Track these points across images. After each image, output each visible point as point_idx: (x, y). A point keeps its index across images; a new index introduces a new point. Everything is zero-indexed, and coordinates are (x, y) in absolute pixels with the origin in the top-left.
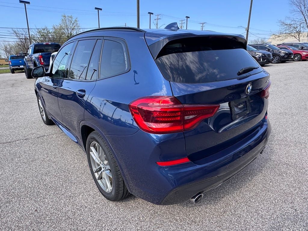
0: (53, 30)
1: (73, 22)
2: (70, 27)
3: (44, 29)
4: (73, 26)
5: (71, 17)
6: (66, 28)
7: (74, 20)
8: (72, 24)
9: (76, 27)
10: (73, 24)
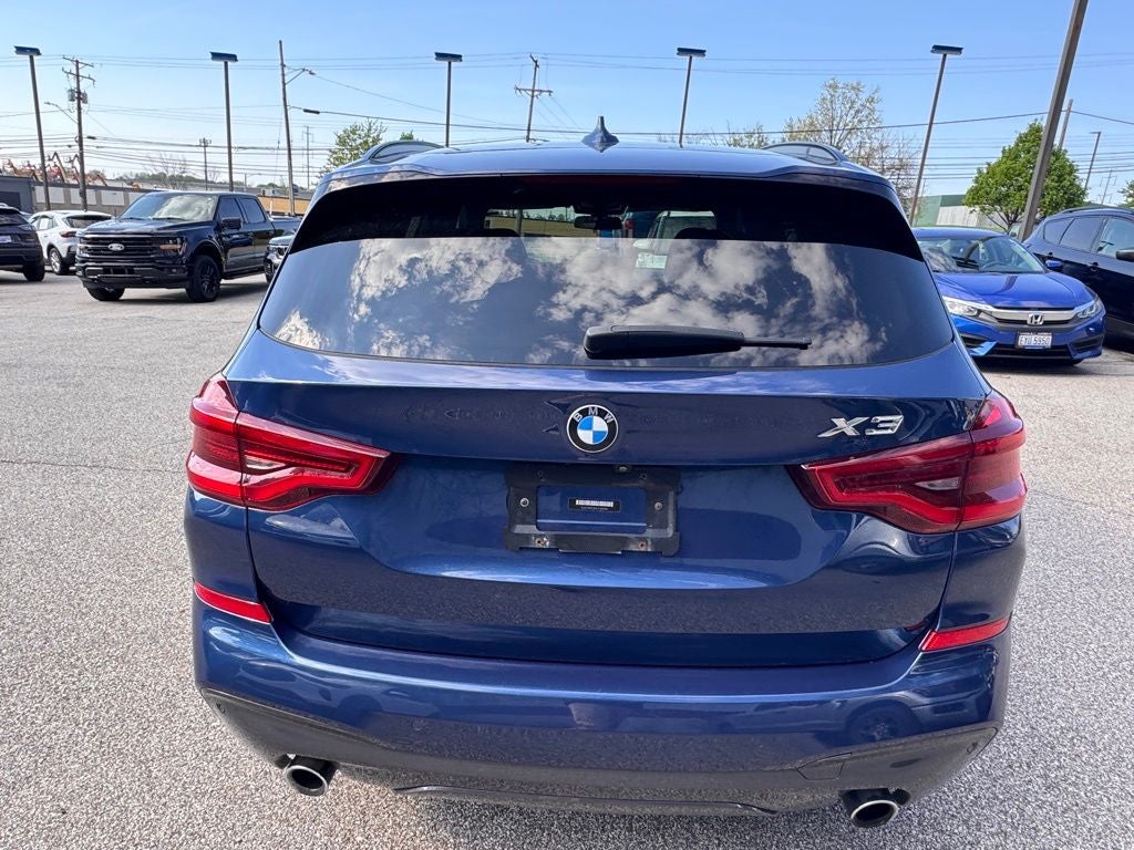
0: (785, 135)
1: (857, 106)
2: (841, 125)
3: (750, 135)
4: (856, 120)
5: (856, 89)
6: (827, 128)
7: (864, 96)
8: (853, 112)
9: (865, 124)
10: (858, 112)
